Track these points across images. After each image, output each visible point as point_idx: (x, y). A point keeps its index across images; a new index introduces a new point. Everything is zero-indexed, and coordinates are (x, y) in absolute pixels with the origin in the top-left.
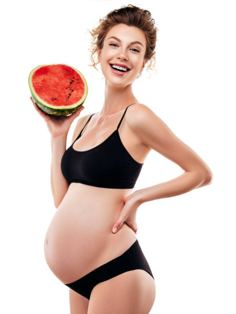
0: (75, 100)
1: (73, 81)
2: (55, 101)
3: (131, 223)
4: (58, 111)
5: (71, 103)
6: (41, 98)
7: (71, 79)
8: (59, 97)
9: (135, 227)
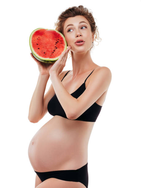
1: (58, 42)
2: (44, 54)
6: (35, 51)
7: (57, 40)
8: (47, 51)
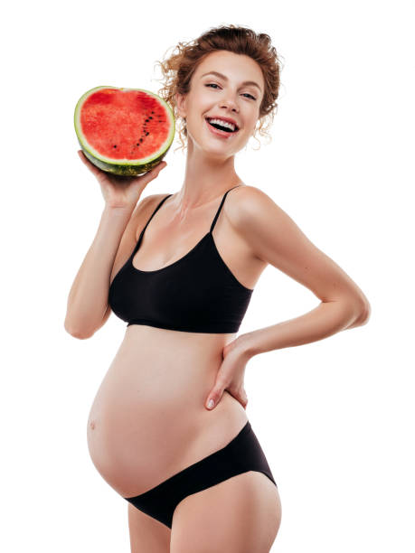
0: (148, 150)
1: (151, 118)
2: (114, 149)
3: (236, 390)
4: (116, 166)
5: (141, 156)
6: (90, 143)
7: (147, 115)
8: (121, 142)
9: (242, 398)
